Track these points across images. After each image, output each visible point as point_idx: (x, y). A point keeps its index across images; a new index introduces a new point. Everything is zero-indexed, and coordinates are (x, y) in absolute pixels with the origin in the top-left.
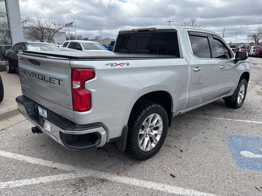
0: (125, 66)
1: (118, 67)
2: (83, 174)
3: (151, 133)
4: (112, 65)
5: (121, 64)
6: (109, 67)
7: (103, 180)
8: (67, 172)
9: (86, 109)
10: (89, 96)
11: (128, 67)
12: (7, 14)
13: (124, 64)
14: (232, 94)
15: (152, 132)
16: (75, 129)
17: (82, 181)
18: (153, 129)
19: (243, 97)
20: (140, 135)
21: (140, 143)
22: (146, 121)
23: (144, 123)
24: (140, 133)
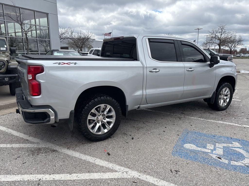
0: (72, 65)
1: (66, 65)
2: (42, 145)
3: (103, 120)
4: (59, 64)
5: (69, 64)
6: (57, 65)
7: (54, 151)
8: (33, 143)
9: (37, 94)
10: (39, 85)
11: (75, 65)
12: (48, 28)
13: (71, 63)
14: (211, 96)
15: (105, 119)
16: (29, 108)
17: (39, 149)
18: (105, 117)
19: (228, 100)
20: (89, 120)
21: (90, 127)
22: (95, 109)
23: (93, 111)
24: (88, 118)
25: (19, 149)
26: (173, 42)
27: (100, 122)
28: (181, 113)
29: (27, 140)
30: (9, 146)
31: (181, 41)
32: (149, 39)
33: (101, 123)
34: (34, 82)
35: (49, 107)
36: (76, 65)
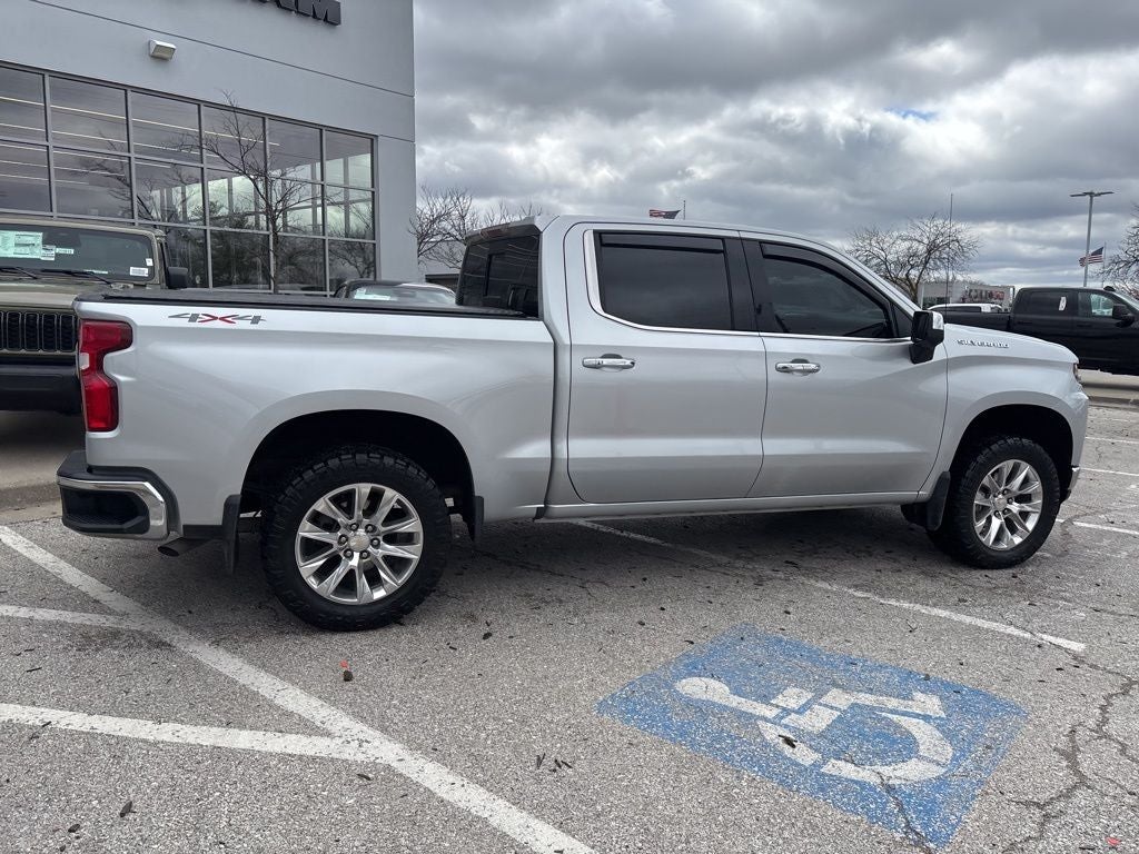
0: (246, 325)
1: (218, 324)
3: (371, 549)
4: (194, 318)
5: (230, 319)
6: (184, 323)
8: (109, 612)
9: (103, 425)
11: (254, 327)
12: (373, 193)
13: (241, 318)
15: (377, 546)
18: (380, 538)
19: (1031, 524)
20: (306, 541)
21: (308, 568)
22: (329, 499)
23: (322, 505)
24: (301, 534)
25: (48, 626)
26: (719, 245)
27: (356, 555)
28: (787, 562)
29: (97, 601)
30: (24, 613)
31: (761, 242)
32: (598, 235)
33: (361, 557)
34: (97, 381)
35: (147, 476)
36: (259, 326)
